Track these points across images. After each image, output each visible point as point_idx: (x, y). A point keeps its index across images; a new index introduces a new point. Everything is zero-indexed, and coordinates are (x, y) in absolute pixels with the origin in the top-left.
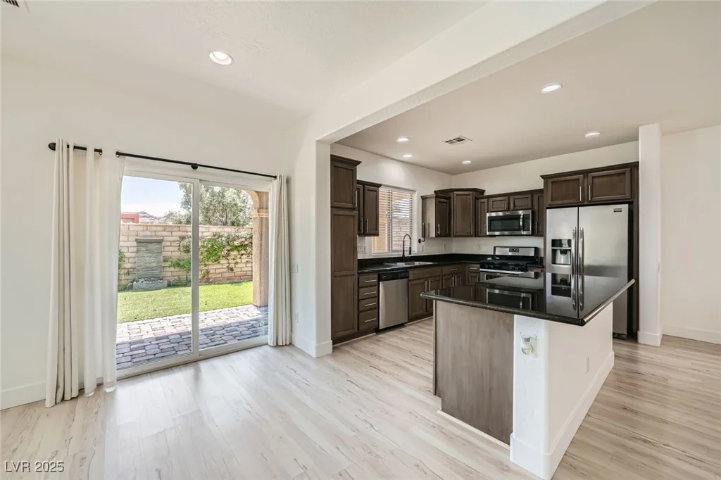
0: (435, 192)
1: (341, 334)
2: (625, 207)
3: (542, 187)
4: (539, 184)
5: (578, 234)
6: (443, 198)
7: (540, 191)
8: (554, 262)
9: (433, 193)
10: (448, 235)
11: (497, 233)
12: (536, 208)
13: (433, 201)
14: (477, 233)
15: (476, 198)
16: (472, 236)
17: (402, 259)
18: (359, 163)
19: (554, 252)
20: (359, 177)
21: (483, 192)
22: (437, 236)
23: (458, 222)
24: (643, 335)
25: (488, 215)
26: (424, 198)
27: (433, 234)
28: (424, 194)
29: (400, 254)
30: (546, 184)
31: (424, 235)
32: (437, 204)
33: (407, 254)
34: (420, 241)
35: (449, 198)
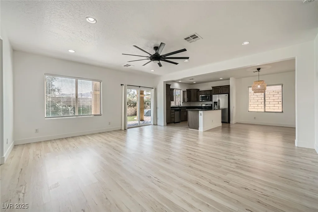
0: (187, 90)
1: (168, 122)
2: (227, 95)
3: (212, 89)
4: (211, 89)
5: (219, 101)
6: (189, 91)
7: (211, 90)
8: (214, 107)
9: (186, 90)
10: (190, 101)
11: (204, 100)
12: (211, 94)
13: (186, 92)
14: (198, 101)
15: (197, 92)
16: (196, 101)
17: (179, 107)
18: (171, 85)
19: (214, 105)
20: (171, 88)
21: (199, 90)
22: (187, 101)
23: (193, 98)
24: (231, 122)
25: (200, 96)
26: (184, 91)
27: (186, 101)
28: (184, 90)
29: (178, 106)
30: (213, 89)
31: (184, 101)
32: (187, 93)
33: (180, 106)
34: (183, 103)
35: (190, 91)
